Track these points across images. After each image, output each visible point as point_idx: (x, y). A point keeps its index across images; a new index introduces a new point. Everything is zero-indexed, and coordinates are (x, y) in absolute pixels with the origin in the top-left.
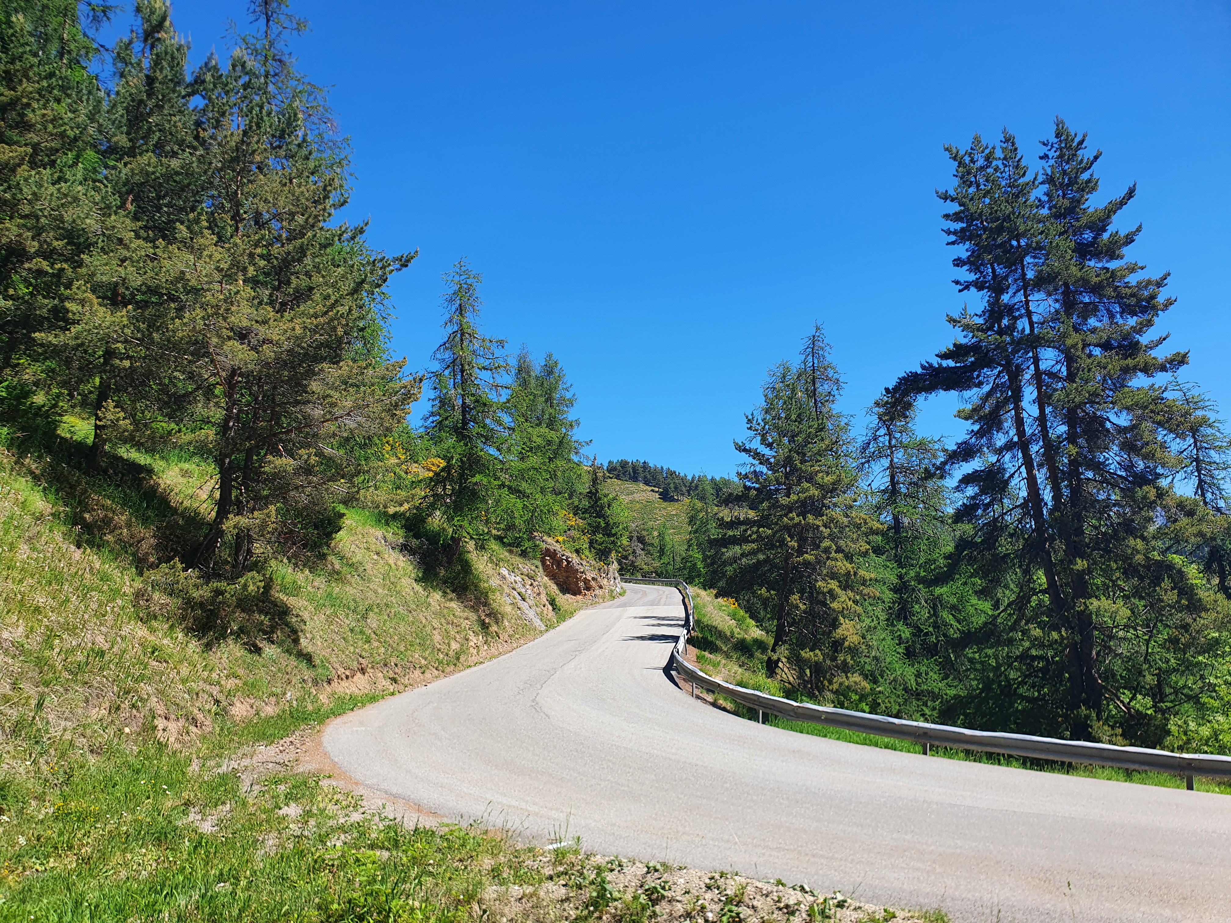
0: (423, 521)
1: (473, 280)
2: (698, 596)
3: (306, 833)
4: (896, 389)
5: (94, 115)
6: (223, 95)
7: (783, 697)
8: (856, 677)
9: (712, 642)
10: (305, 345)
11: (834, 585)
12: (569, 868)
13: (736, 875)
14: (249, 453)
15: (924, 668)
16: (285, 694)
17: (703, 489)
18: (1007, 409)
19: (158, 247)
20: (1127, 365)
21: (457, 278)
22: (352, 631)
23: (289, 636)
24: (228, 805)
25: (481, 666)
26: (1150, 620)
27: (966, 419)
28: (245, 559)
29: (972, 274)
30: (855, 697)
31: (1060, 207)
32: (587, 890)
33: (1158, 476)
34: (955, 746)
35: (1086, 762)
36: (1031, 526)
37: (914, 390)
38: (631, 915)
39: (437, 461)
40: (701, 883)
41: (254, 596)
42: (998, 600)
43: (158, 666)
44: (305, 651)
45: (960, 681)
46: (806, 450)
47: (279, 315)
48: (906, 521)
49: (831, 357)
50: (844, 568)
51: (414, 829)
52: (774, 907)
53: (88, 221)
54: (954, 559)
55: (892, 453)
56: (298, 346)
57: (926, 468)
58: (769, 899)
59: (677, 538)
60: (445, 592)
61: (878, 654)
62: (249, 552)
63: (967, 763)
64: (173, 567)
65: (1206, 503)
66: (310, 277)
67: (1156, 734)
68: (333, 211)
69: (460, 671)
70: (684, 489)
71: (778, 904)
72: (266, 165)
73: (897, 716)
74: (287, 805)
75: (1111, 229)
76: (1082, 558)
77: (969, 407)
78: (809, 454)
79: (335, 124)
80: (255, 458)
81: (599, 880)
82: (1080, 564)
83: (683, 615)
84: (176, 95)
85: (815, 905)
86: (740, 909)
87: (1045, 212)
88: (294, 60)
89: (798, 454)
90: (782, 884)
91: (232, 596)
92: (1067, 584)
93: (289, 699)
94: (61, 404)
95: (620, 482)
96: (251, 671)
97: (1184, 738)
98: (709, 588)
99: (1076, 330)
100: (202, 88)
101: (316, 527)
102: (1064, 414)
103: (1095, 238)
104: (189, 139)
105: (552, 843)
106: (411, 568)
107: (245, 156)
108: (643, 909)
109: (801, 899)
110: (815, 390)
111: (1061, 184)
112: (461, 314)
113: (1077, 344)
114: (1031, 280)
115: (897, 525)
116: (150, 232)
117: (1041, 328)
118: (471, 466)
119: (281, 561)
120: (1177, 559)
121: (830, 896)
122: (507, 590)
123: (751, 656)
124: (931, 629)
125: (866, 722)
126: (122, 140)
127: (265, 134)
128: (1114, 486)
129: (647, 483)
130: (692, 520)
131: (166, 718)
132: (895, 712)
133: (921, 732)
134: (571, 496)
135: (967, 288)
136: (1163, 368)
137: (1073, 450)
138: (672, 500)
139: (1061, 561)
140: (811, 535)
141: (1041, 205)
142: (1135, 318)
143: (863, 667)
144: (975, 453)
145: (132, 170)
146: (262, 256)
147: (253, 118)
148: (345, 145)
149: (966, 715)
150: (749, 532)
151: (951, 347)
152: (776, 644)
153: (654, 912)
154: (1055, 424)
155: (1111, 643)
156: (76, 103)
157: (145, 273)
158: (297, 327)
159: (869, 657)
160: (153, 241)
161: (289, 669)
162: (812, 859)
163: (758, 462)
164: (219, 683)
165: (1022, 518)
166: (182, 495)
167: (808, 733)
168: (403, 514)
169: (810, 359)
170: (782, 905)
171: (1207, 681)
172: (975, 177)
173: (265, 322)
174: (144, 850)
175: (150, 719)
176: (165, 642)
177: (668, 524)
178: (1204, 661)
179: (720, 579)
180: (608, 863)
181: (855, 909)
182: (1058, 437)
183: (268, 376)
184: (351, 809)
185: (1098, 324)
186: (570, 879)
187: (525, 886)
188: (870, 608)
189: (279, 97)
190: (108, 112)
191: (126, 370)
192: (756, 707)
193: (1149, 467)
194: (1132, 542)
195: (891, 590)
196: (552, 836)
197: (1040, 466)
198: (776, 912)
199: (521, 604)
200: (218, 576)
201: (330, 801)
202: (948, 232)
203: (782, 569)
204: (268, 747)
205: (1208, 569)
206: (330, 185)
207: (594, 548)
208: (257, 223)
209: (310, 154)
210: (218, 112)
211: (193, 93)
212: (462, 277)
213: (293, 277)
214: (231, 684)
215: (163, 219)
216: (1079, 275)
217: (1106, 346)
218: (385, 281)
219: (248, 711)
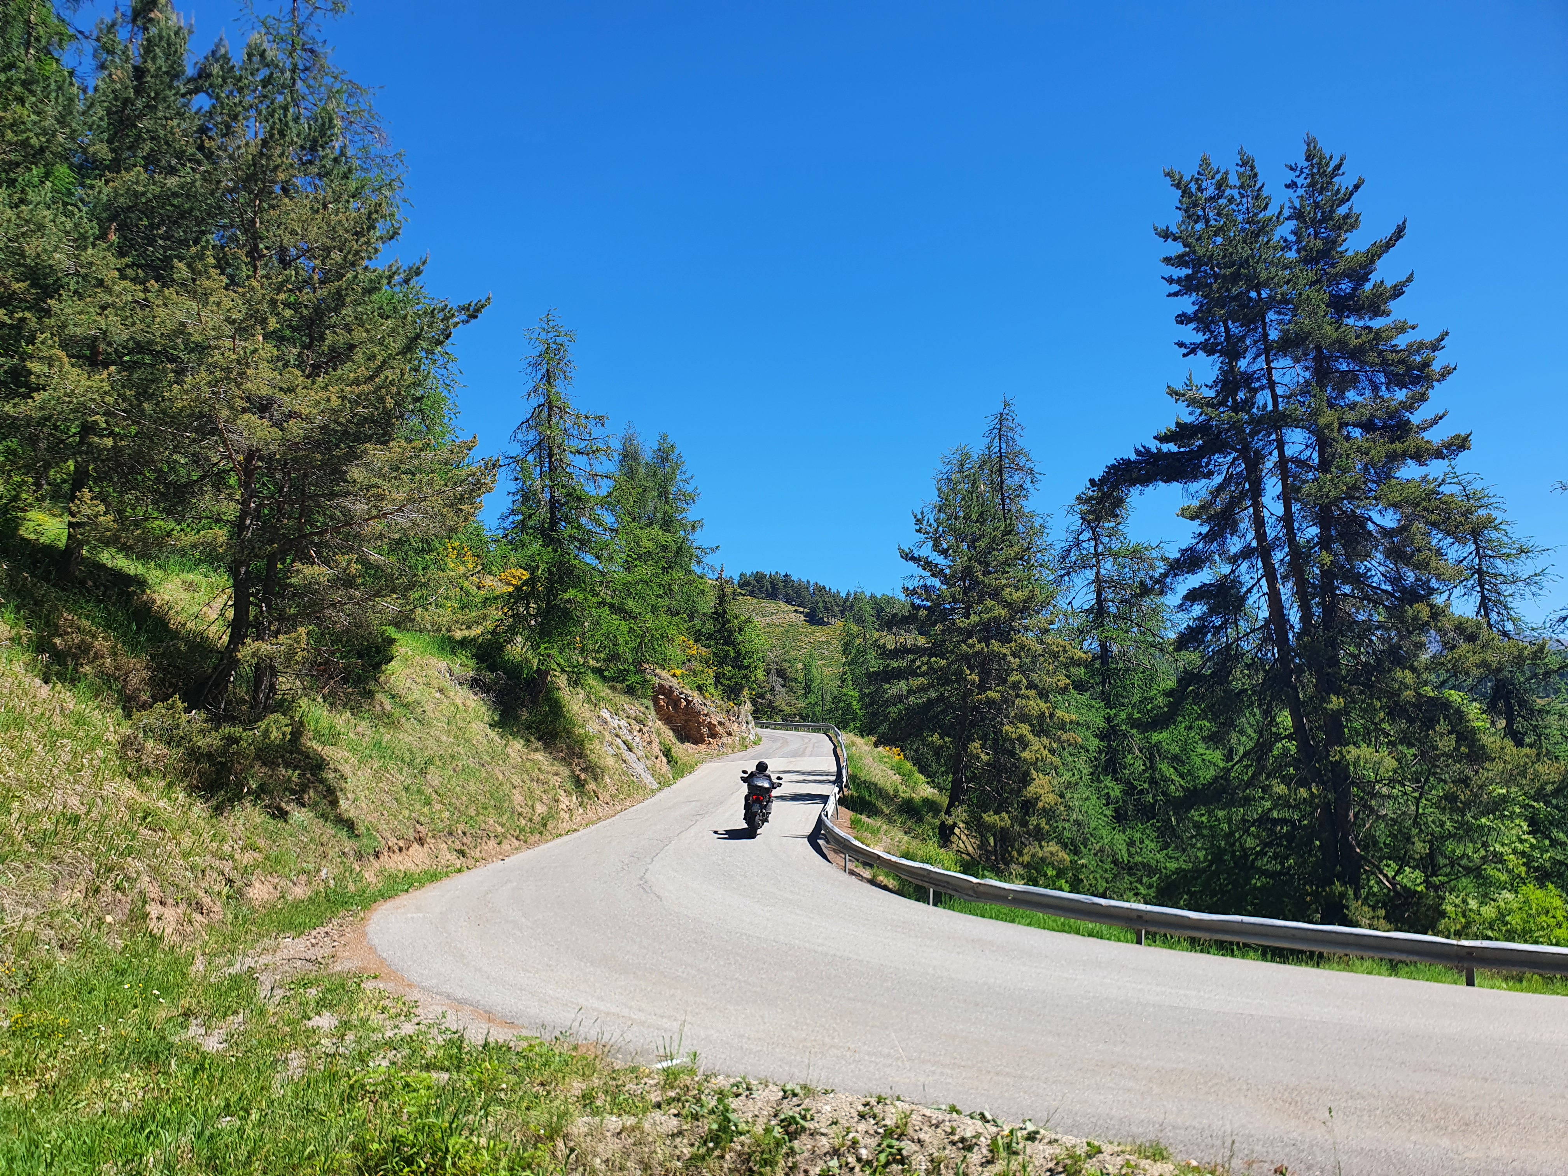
0: (501, 648)
1: (564, 338)
2: (853, 744)
3: (341, 1050)
4: (1103, 480)
5: (63, 117)
6: (235, 93)
7: (960, 872)
8: (1053, 847)
9: (870, 803)
10: (344, 421)
11: (1024, 729)
12: (682, 1093)
13: (898, 1099)
14: (272, 559)
15: (1139, 835)
16: (318, 871)
17: (861, 609)
18: (1244, 506)
19: (149, 291)
20: (1395, 451)
21: (543, 336)
22: (407, 789)
23: (325, 797)
24: (241, 1015)
25: (575, 835)
26: (1421, 773)
27: (1192, 518)
28: (268, 698)
29: (1200, 334)
30: (1051, 872)
31: (1311, 249)
32: (706, 1121)
33: (1432, 591)
34: (1177, 933)
35: (1340, 952)
36: (1274, 654)
37: (1125, 481)
38: (762, 1153)
39: (519, 572)
40: (852, 1111)
41: (278, 745)
42: (1231, 750)
43: (151, 836)
44: (345, 817)
45: (1184, 850)
46: (990, 558)
47: (309, 381)
48: (1115, 649)
49: (1022, 442)
50: (1037, 708)
51: (482, 1042)
52: (946, 1141)
53: (57, 256)
54: (1177, 697)
55: (1098, 562)
56: (335, 421)
57: (1141, 581)
58: (939, 1130)
59: (827, 671)
60: (528, 740)
61: (1080, 817)
62: (272, 688)
63: (1193, 954)
64: (172, 706)
65: (1490, 625)
66: (350, 331)
67: (1427, 916)
68: (380, 246)
69: (547, 841)
70: (836, 609)
71: (951, 1137)
72: (293, 184)
73: (1103, 896)
74: (319, 1014)
75: (1375, 278)
76: (1338, 694)
77: (1196, 503)
78: (993, 564)
79: (384, 135)
80: (279, 566)
81: (721, 1107)
82: (1336, 702)
83: (834, 768)
84: (173, 92)
85: (999, 1138)
86: (902, 1144)
87: (1292, 255)
88: (329, 51)
89: (980, 563)
90: (957, 1112)
91: (250, 745)
92: (1319, 728)
93: (324, 877)
94: (24, 496)
95: (754, 600)
96: (274, 842)
97: (1463, 920)
98: (868, 735)
99: (1331, 406)
100: (207, 84)
101: (360, 656)
102: (1316, 513)
103: (1355, 289)
104: (191, 150)
105: (660, 1061)
106: (484, 709)
107: (264, 172)
108: (778, 1144)
109: (980, 1131)
110: (1002, 482)
111: (1313, 220)
112: (549, 383)
113: (1332, 424)
114: (1274, 341)
115: (1104, 654)
116: (140, 271)
117: (1288, 403)
118: (561, 578)
119: (314, 700)
120: (1455, 696)
121: (1018, 1126)
122: (608, 737)
123: (920, 820)
124: (1146, 786)
125: (1066, 903)
126: (102, 151)
127: (292, 143)
128: (1376, 603)
129: (789, 601)
130: (846, 649)
131: (161, 903)
132: (1101, 890)
133: (1134, 915)
134: (691, 618)
135: (1193, 351)
136: (1439, 455)
137: (1327, 558)
138: (820, 623)
139: (1311, 698)
140: (995, 666)
141: (1287, 246)
142: (1404, 390)
143: (1061, 834)
144: (1204, 562)
145: (115, 189)
146: (286, 304)
147: (274, 123)
148: (397, 161)
149: (1191, 894)
150: (918, 663)
151: (1173, 427)
152: (951, 805)
153: (792, 1149)
154: (1304, 525)
155: (1373, 803)
156: (41, 102)
157: (134, 324)
158: (333, 398)
159: (1068, 821)
160: (143, 283)
161: (324, 839)
162: (996, 1078)
163: (929, 574)
164: (232, 857)
165: (1261, 645)
166: (185, 615)
167: (991, 917)
168: (474, 640)
169: (996, 442)
170: (956, 1138)
171: (1492, 849)
172: (1204, 209)
173: (291, 390)
174: (128, 1075)
175: (140, 903)
176: (161, 804)
177: (816, 654)
178: (1488, 823)
179: (881, 723)
180: (732, 1086)
181: (1050, 1142)
182: (1308, 542)
183: (295, 460)
184: (403, 1018)
185: (1359, 399)
186: (684, 1107)
187: (625, 1117)
188: (1070, 759)
189: (310, 98)
190: (83, 113)
191: (108, 450)
192: (926, 885)
193: (1420, 580)
194: (1399, 674)
195: (1096, 736)
196: (662, 1052)
197: (1285, 578)
198: (949, 1147)
199: (627, 755)
200: (232, 719)
201: (375, 1009)
202: (1170, 281)
203: (959, 709)
204: (296, 940)
205: (1492, 709)
206: (377, 212)
207: (721, 684)
208: (282, 261)
209: (350, 171)
210: (229, 115)
211: (197, 91)
212: (551, 335)
213: (327, 332)
214: (247, 858)
215: (157, 255)
216: (1335, 335)
217: (1368, 426)
218: (448, 336)
219: (269, 893)
